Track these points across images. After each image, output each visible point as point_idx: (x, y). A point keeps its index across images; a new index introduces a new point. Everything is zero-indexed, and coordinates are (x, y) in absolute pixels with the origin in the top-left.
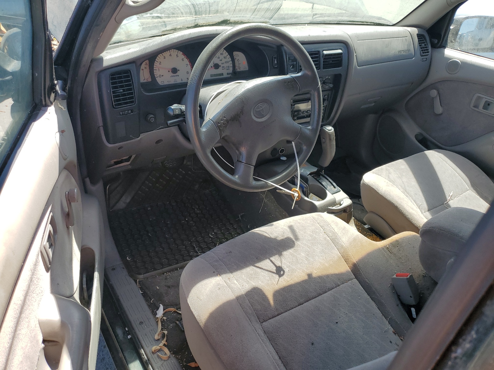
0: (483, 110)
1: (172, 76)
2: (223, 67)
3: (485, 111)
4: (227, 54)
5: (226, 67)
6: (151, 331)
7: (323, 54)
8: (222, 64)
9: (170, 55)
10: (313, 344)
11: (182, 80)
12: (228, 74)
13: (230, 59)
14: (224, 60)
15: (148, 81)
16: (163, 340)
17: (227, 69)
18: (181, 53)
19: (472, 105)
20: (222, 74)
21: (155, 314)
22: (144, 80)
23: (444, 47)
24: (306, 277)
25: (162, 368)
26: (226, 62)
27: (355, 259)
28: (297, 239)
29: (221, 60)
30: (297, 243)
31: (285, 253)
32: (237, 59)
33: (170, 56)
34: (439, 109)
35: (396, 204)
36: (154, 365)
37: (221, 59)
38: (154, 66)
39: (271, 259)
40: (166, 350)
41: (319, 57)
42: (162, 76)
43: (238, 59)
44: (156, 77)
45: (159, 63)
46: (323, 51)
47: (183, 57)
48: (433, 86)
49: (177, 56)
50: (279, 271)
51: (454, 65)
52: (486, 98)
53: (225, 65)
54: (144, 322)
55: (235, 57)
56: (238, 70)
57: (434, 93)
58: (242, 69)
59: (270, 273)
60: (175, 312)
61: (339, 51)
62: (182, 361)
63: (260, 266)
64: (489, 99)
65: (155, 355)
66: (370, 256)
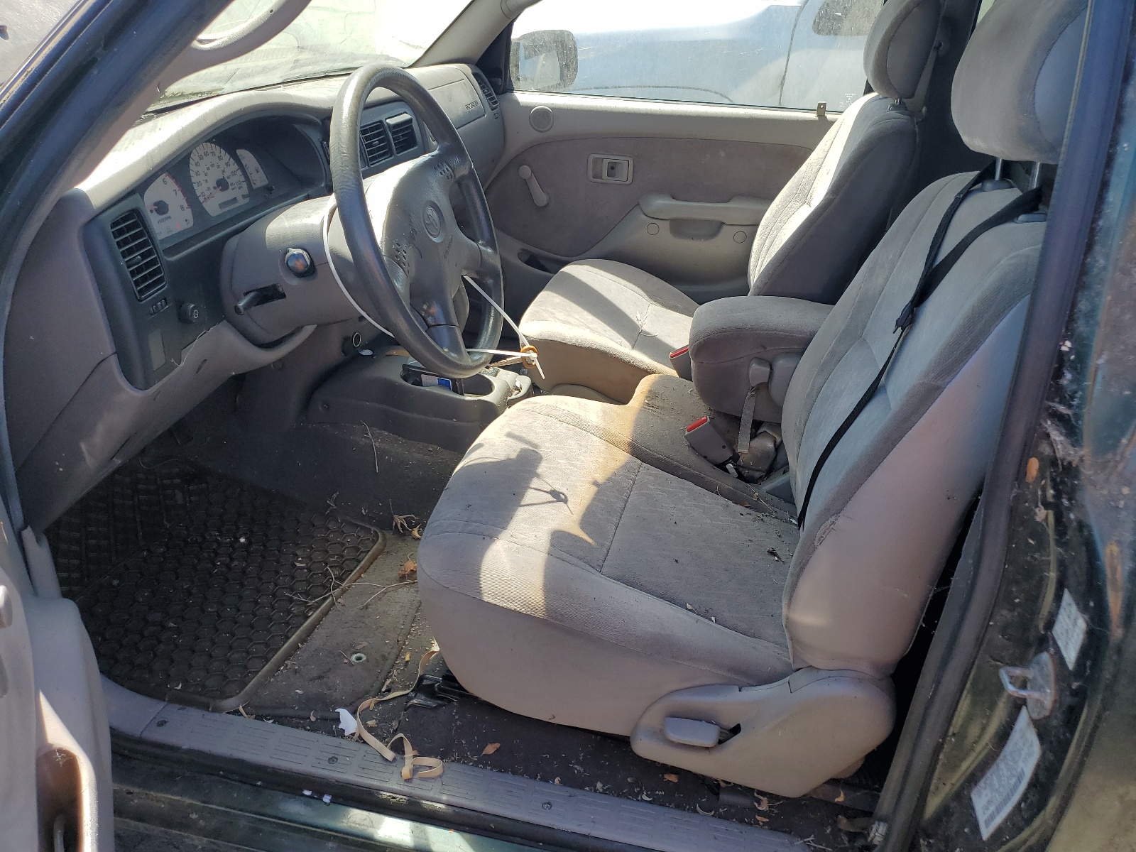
0: (610, 178)
2: (232, 184)
3: (611, 180)
4: (228, 156)
5: (236, 184)
6: (365, 758)
7: (388, 124)
8: (228, 178)
10: (677, 561)
12: (244, 197)
13: (236, 167)
14: (228, 170)
16: (403, 753)
17: (239, 188)
19: (590, 174)
20: (235, 200)
21: (341, 734)
23: (512, 90)
24: (594, 489)
25: (446, 788)
26: (234, 173)
27: (626, 435)
28: (535, 446)
29: (224, 171)
30: (542, 451)
31: (539, 471)
34: (541, 198)
35: (602, 349)
36: (431, 794)
39: (532, 486)
40: (427, 761)
41: (384, 132)
46: (386, 119)
48: (518, 161)
50: (557, 496)
51: (543, 117)
52: (609, 159)
53: (234, 180)
54: (336, 756)
56: (254, 186)
57: (526, 171)
58: (258, 184)
59: (551, 504)
60: (377, 704)
61: (406, 117)
62: (467, 758)
63: (529, 502)
64: (612, 158)
65: (416, 781)
66: (638, 424)
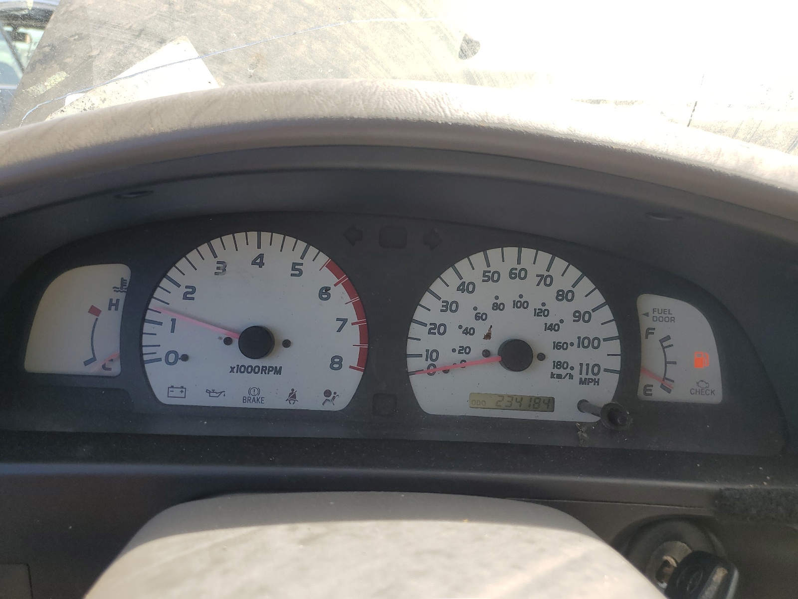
1: (241, 369)
2: (558, 365)
4: (598, 298)
5: (577, 368)
8: (557, 346)
9: (259, 261)
11: (293, 396)
12: (583, 405)
13: (612, 330)
14: (570, 331)
15: (107, 373)
17: (582, 382)
18: (323, 258)
20: (549, 404)
22: (87, 363)
26: (584, 343)
29: (551, 328)
32: (659, 334)
33: (254, 263)
37: (552, 320)
38: (153, 304)
42: (185, 358)
43: (668, 338)
44: (145, 358)
45: (183, 290)
47: (329, 278)
49: (297, 270)
53: (575, 356)
55: (645, 323)
56: (658, 394)
58: (681, 393)
